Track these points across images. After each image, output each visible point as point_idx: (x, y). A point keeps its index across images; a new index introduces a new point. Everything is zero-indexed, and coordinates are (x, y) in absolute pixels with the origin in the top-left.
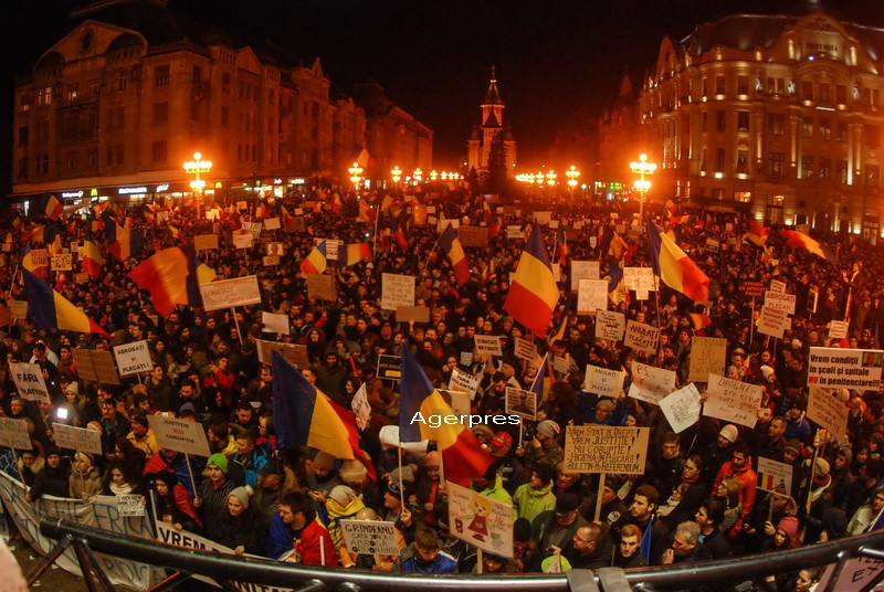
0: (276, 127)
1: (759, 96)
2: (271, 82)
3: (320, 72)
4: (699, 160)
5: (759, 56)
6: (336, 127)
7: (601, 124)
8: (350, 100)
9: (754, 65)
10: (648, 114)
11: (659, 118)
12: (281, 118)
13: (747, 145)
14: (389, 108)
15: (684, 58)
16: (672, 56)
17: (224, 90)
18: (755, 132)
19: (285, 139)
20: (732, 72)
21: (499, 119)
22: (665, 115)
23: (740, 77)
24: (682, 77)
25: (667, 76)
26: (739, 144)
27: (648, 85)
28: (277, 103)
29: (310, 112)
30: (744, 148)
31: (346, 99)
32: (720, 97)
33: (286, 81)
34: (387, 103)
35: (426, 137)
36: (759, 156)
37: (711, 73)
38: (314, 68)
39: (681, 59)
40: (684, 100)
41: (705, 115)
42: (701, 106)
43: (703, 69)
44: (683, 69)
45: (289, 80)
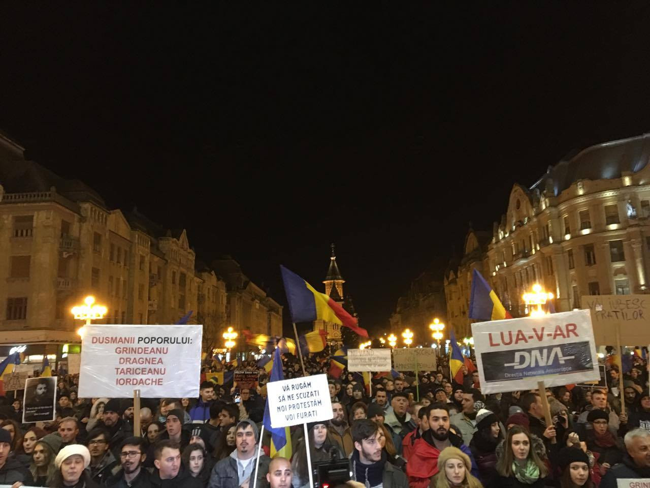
0: (146, 295)
1: (632, 222)
2: (142, 249)
3: (186, 245)
4: (569, 298)
5: (627, 181)
6: (201, 299)
7: (446, 283)
8: (213, 272)
9: (623, 191)
10: (501, 264)
11: (514, 267)
12: (151, 285)
13: (625, 274)
14: (246, 284)
15: (539, 202)
16: (525, 204)
17: (95, 250)
18: (633, 258)
19: (155, 306)
20: (597, 204)
21: (341, 294)
22: (523, 262)
23: (606, 207)
24: (539, 221)
25: (520, 224)
26: (616, 274)
27: (497, 237)
28: (147, 270)
29: (177, 281)
30: (622, 278)
31: (210, 272)
32: (586, 232)
33: (155, 249)
34: (244, 278)
35: (277, 312)
36: (642, 282)
37: (572, 210)
38: (181, 239)
39: (535, 202)
40: (544, 242)
41: (570, 253)
42: (564, 244)
43: (563, 207)
44: (539, 213)
45: (158, 249)
